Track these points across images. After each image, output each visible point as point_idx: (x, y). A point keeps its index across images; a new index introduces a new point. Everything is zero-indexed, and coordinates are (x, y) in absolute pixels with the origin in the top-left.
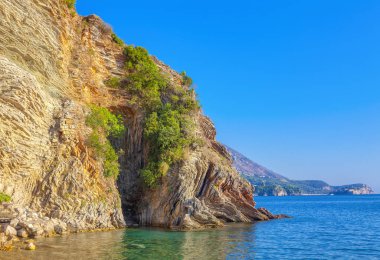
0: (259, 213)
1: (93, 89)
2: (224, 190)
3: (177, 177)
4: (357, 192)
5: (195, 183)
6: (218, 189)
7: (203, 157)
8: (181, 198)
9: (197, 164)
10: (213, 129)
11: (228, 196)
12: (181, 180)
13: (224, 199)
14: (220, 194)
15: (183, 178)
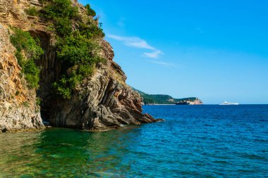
0: (145, 117)
1: (15, 16)
2: (120, 99)
3: (87, 89)
4: (192, 103)
5: (99, 94)
6: (116, 99)
7: (106, 74)
8: (90, 106)
9: (101, 79)
10: (112, 52)
11: (122, 104)
12: (90, 91)
13: (121, 107)
14: (118, 103)
15: (91, 89)
